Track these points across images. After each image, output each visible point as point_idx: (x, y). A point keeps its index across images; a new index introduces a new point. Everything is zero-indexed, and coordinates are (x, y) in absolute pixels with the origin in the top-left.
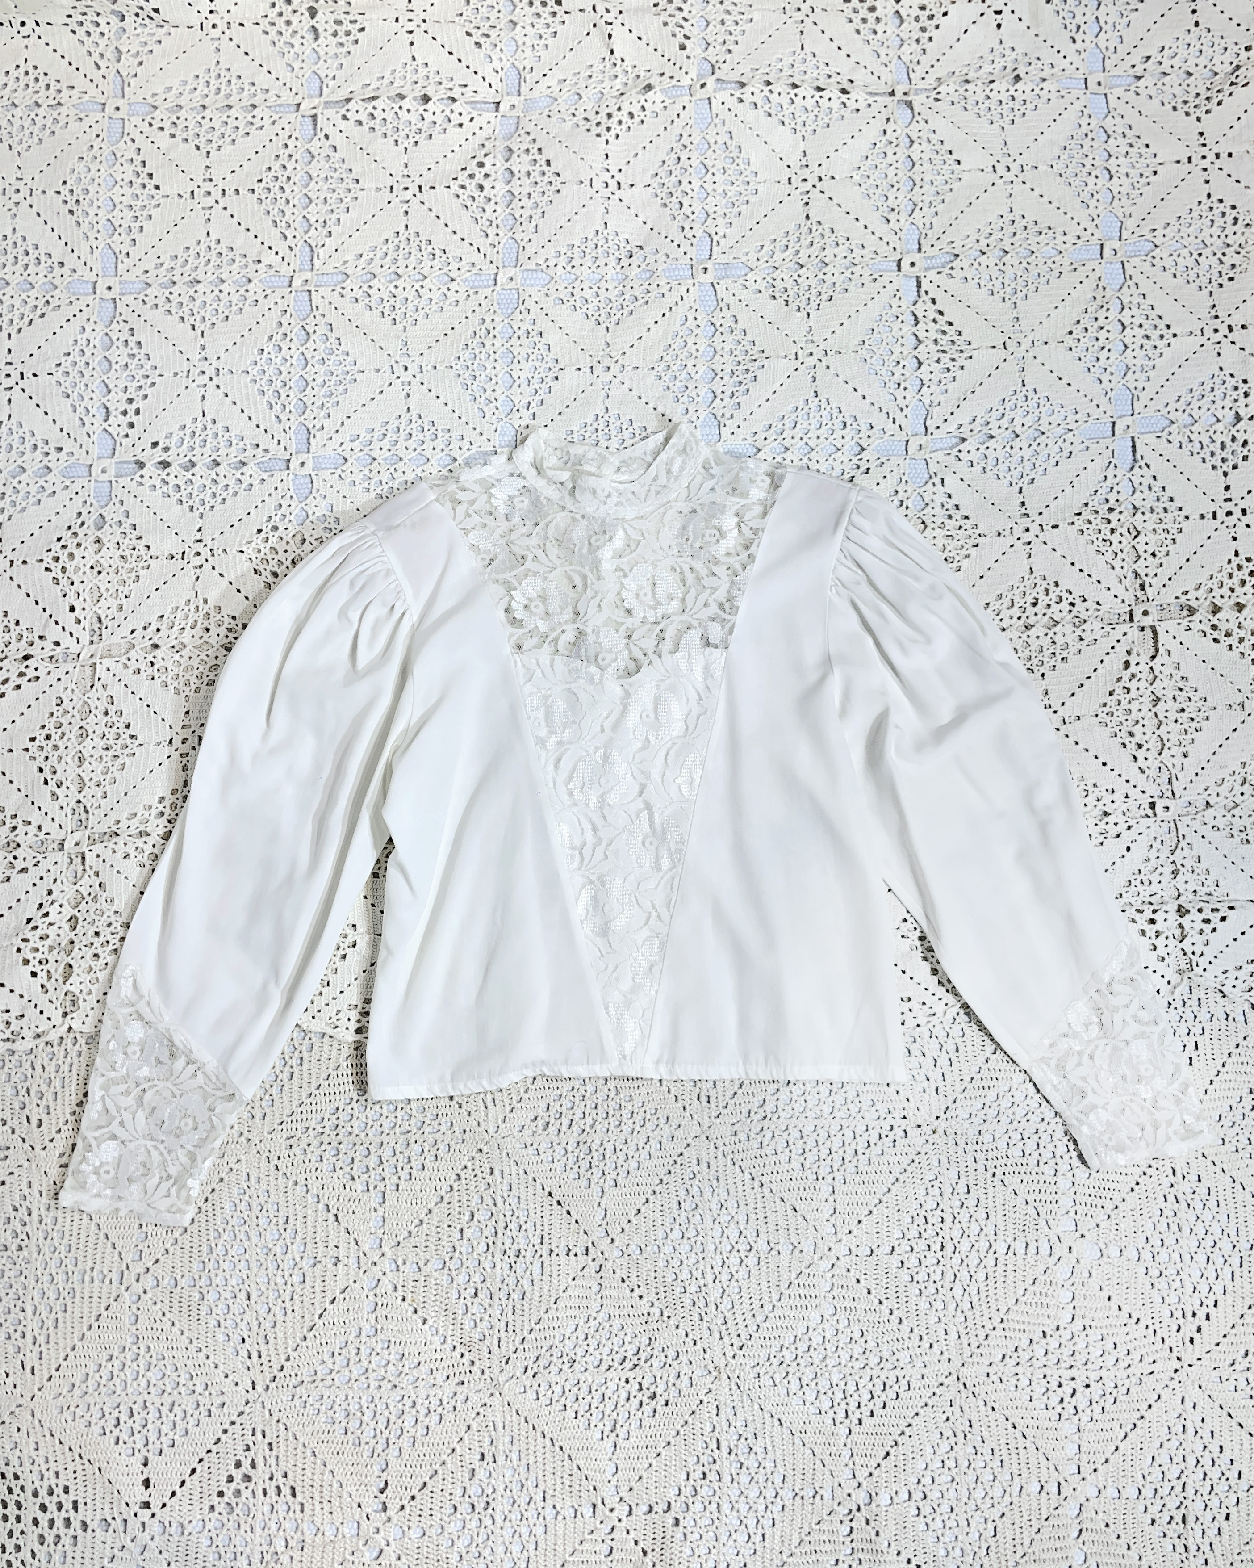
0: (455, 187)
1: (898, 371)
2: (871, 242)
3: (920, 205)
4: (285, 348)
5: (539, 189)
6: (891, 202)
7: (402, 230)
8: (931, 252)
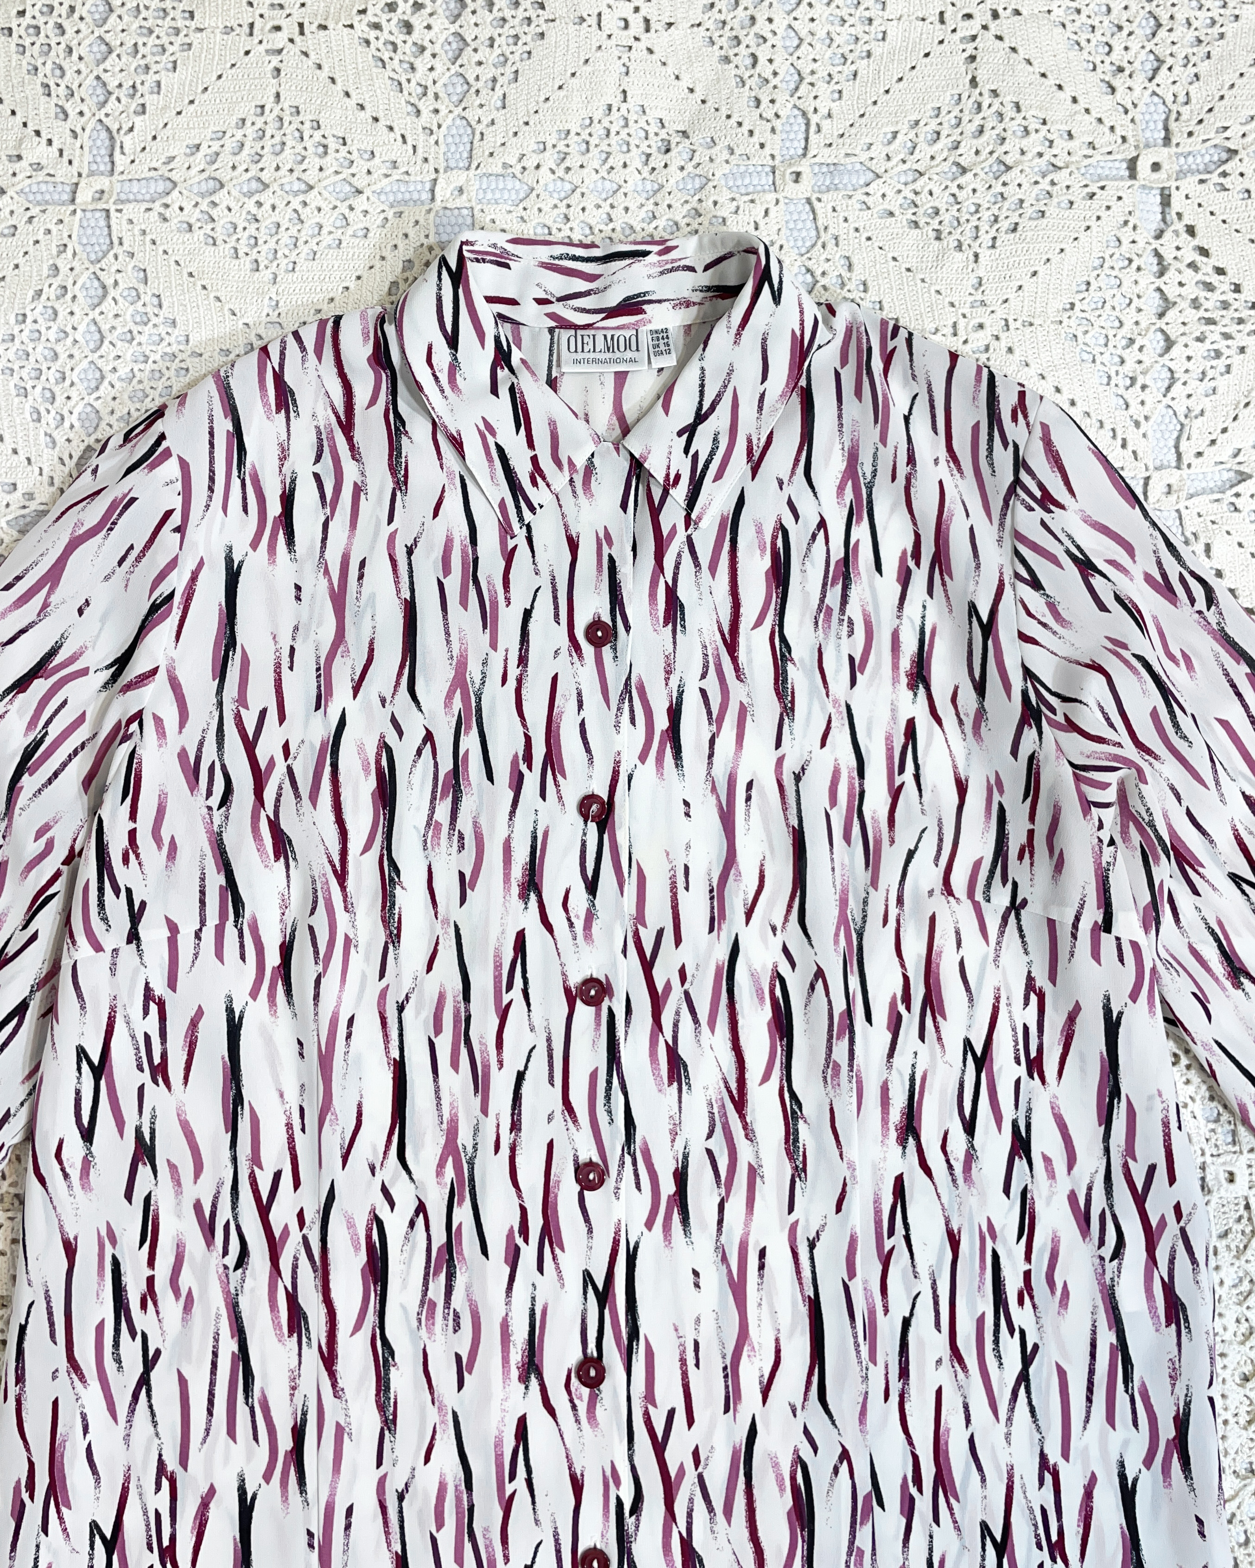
0: (362, 27)
1: (1131, 355)
2: (1084, 127)
3: (1170, 61)
4: (63, 313)
5: (507, 30)
6: (1118, 56)
7: (270, 103)
8: (1188, 145)
